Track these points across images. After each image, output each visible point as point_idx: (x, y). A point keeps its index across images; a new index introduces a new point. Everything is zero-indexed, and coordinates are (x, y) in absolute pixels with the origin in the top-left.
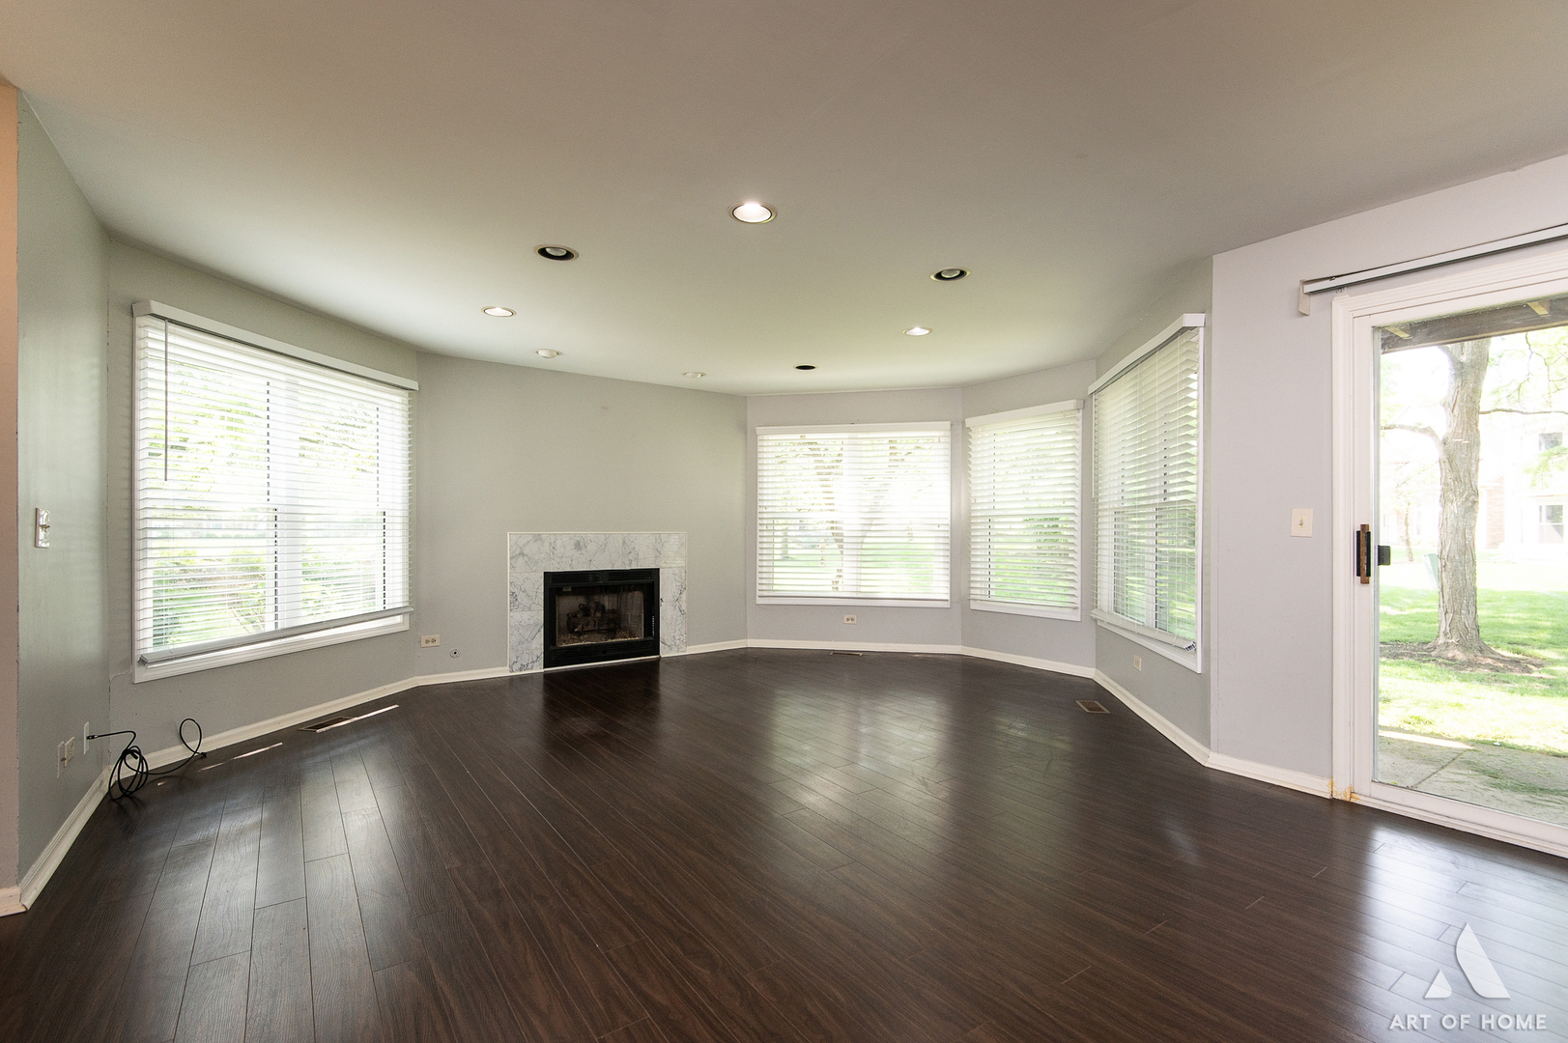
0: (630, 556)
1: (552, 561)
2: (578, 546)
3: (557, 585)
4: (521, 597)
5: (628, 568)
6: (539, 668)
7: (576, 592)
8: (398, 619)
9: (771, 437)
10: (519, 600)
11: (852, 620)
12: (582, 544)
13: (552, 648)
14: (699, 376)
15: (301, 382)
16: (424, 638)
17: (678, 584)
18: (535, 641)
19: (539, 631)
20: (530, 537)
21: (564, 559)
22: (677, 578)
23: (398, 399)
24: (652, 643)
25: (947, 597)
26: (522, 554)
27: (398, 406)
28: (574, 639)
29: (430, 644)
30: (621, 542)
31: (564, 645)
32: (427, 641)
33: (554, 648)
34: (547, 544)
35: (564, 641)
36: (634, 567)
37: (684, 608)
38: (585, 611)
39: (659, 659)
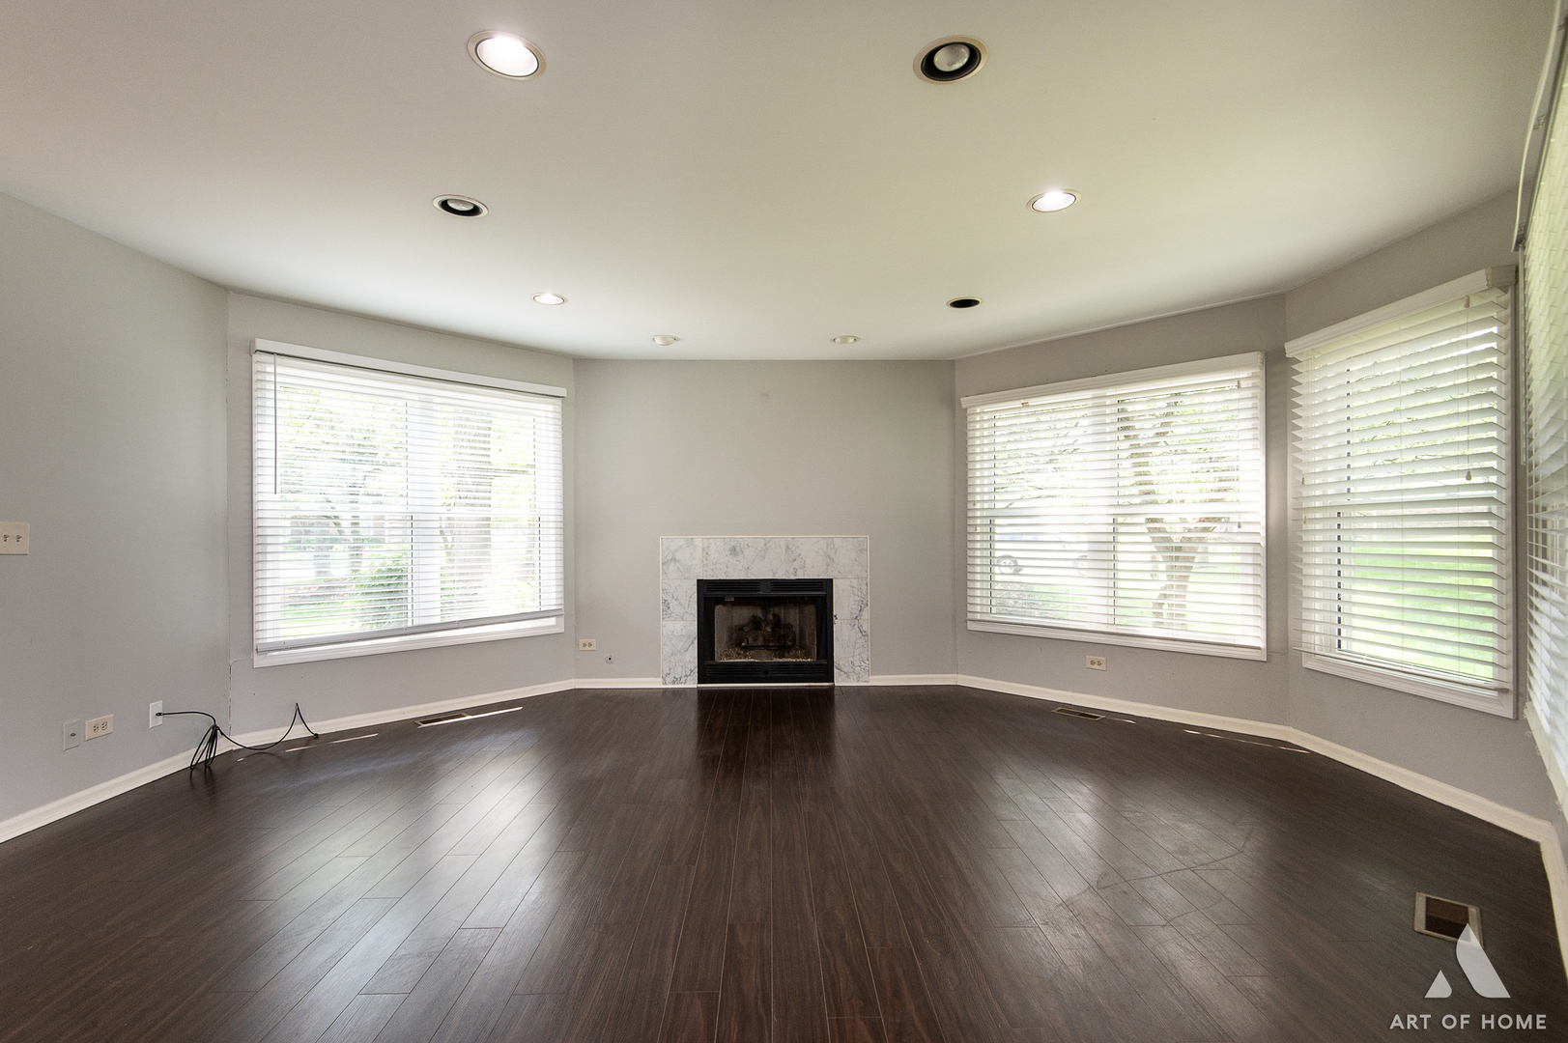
0: (796, 564)
1: (706, 568)
2: (734, 551)
3: (713, 595)
4: (673, 604)
5: (793, 577)
6: (692, 683)
7: (740, 602)
8: (552, 621)
9: (987, 409)
10: (671, 608)
11: (1099, 664)
12: (738, 549)
13: (707, 662)
14: (851, 340)
15: (436, 400)
16: (582, 641)
17: (857, 598)
18: (688, 653)
19: (692, 643)
20: (682, 542)
21: (718, 566)
22: (856, 591)
23: (550, 408)
24: (825, 668)
25: (1262, 644)
26: (674, 560)
27: (551, 415)
28: (739, 654)
29: (587, 648)
30: (784, 547)
31: (725, 660)
32: (585, 645)
33: (713, 663)
34: (700, 551)
35: (727, 656)
36: (800, 576)
37: (866, 627)
38: (756, 623)
39: (832, 688)
